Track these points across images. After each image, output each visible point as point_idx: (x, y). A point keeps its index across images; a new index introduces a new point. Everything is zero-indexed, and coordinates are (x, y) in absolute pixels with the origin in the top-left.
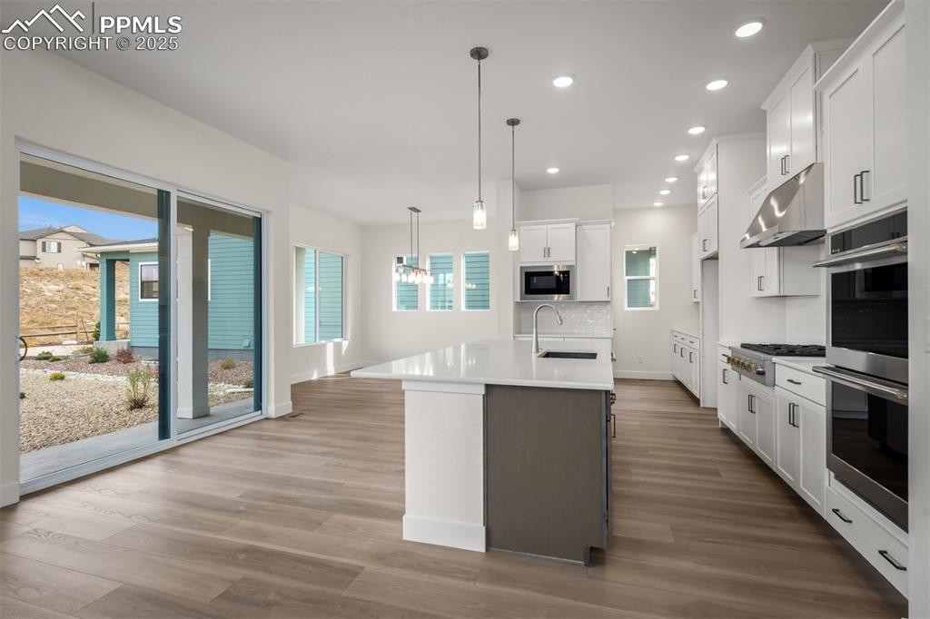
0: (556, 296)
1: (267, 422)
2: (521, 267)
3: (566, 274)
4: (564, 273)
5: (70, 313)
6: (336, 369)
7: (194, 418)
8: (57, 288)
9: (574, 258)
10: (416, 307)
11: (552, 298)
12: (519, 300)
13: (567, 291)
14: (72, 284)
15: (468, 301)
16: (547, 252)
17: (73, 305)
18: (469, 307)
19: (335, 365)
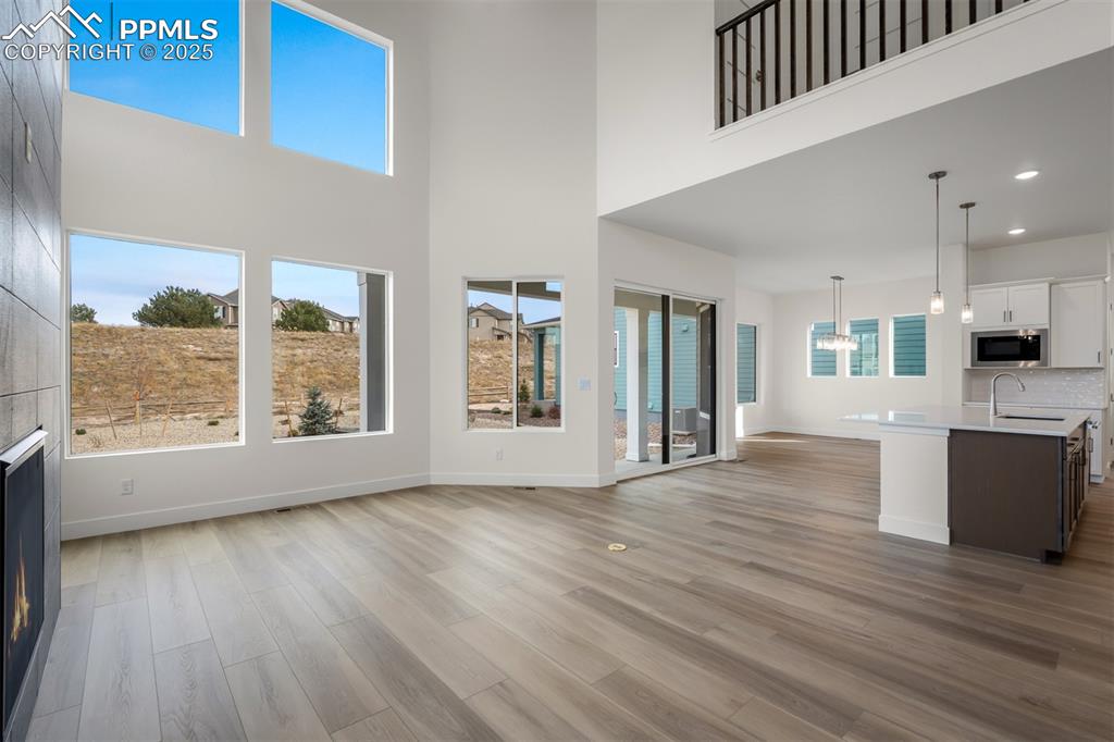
0: (1023, 363)
1: (719, 464)
2: (973, 334)
3: (1037, 338)
4: (1034, 337)
5: (500, 376)
6: (745, 432)
7: (641, 461)
8: (486, 357)
9: (1047, 321)
10: (834, 373)
11: (1018, 365)
12: (969, 367)
13: (1037, 357)
14: (496, 353)
15: (896, 366)
16: (1009, 316)
17: (499, 371)
18: (897, 373)
19: (744, 427)
